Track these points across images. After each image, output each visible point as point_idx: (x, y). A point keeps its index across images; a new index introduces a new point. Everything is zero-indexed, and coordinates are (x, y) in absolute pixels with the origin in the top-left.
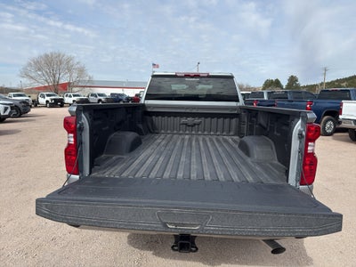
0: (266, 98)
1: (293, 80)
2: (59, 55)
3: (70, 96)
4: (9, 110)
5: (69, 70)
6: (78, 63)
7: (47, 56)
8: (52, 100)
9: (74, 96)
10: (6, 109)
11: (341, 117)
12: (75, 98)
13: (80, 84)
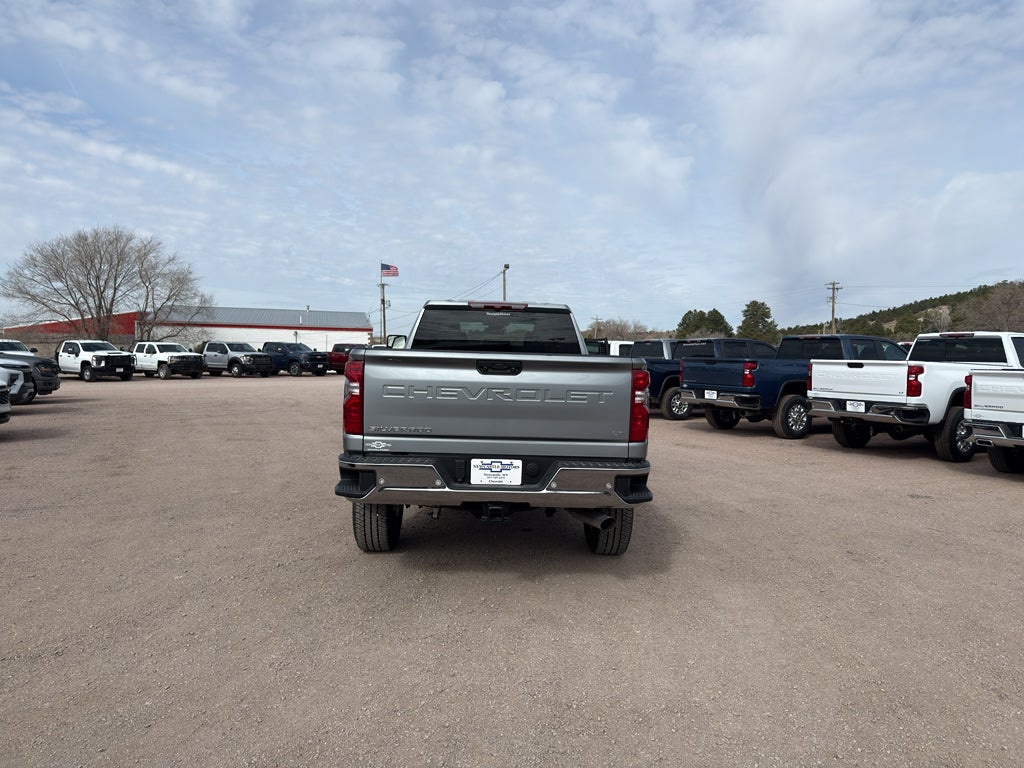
0: (667, 356)
1: (756, 312)
2: (118, 238)
3: (151, 351)
4: (19, 383)
5: (147, 277)
6: (172, 260)
7: (81, 238)
8: (99, 359)
9: (163, 349)
10: (12, 379)
11: (810, 394)
12: (165, 356)
13: (175, 317)
